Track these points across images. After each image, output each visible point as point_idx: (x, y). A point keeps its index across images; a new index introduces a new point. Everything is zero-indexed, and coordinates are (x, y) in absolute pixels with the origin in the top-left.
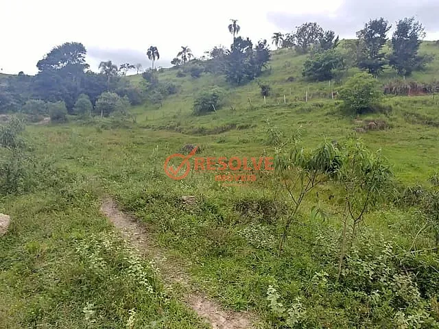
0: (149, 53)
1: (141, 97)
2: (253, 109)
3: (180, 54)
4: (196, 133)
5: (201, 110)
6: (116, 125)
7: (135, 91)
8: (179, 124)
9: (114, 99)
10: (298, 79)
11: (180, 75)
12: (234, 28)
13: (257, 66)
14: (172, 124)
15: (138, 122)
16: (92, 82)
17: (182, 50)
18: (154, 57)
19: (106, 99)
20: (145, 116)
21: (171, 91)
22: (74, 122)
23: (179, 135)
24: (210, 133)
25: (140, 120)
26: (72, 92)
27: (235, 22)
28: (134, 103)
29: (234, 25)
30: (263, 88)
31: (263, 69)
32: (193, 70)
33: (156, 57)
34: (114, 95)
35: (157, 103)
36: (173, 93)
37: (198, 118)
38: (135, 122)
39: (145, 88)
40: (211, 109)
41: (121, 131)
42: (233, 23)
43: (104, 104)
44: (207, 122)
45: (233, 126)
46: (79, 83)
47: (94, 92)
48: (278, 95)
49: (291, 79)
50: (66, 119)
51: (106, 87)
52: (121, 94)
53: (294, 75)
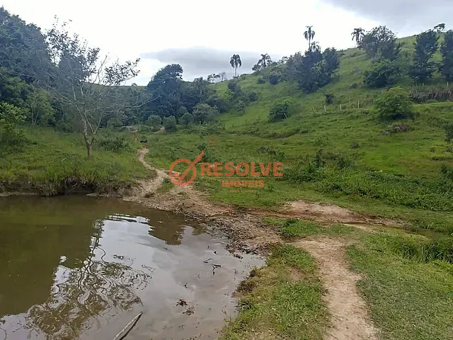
0: (232, 62)
1: (227, 106)
2: (315, 116)
3: (260, 61)
4: (270, 137)
5: (275, 118)
6: (211, 131)
7: (222, 100)
8: (258, 130)
9: (206, 109)
10: (360, 86)
11: (260, 82)
12: (309, 34)
13: (327, 74)
14: (253, 130)
15: (226, 128)
16: (189, 95)
17: (262, 57)
18: (237, 65)
19: (200, 110)
20: (232, 122)
21: (253, 98)
22: (181, 131)
23: (257, 139)
24: (280, 137)
25: (228, 126)
26: (174, 105)
27: (310, 29)
28: (222, 111)
29: (310, 31)
30: (328, 96)
31: (332, 76)
32: (272, 77)
33: (239, 65)
34: (206, 106)
35: (241, 111)
36: (254, 101)
37: (273, 124)
38: (224, 129)
39: (230, 97)
40: (283, 117)
41: (215, 136)
42: (308, 30)
43: (199, 114)
44: (279, 128)
45: (297, 131)
46: (179, 98)
47: (190, 103)
48: (339, 103)
49: (355, 86)
50: (176, 129)
51: (199, 99)
52: (211, 104)
53: (357, 82)
